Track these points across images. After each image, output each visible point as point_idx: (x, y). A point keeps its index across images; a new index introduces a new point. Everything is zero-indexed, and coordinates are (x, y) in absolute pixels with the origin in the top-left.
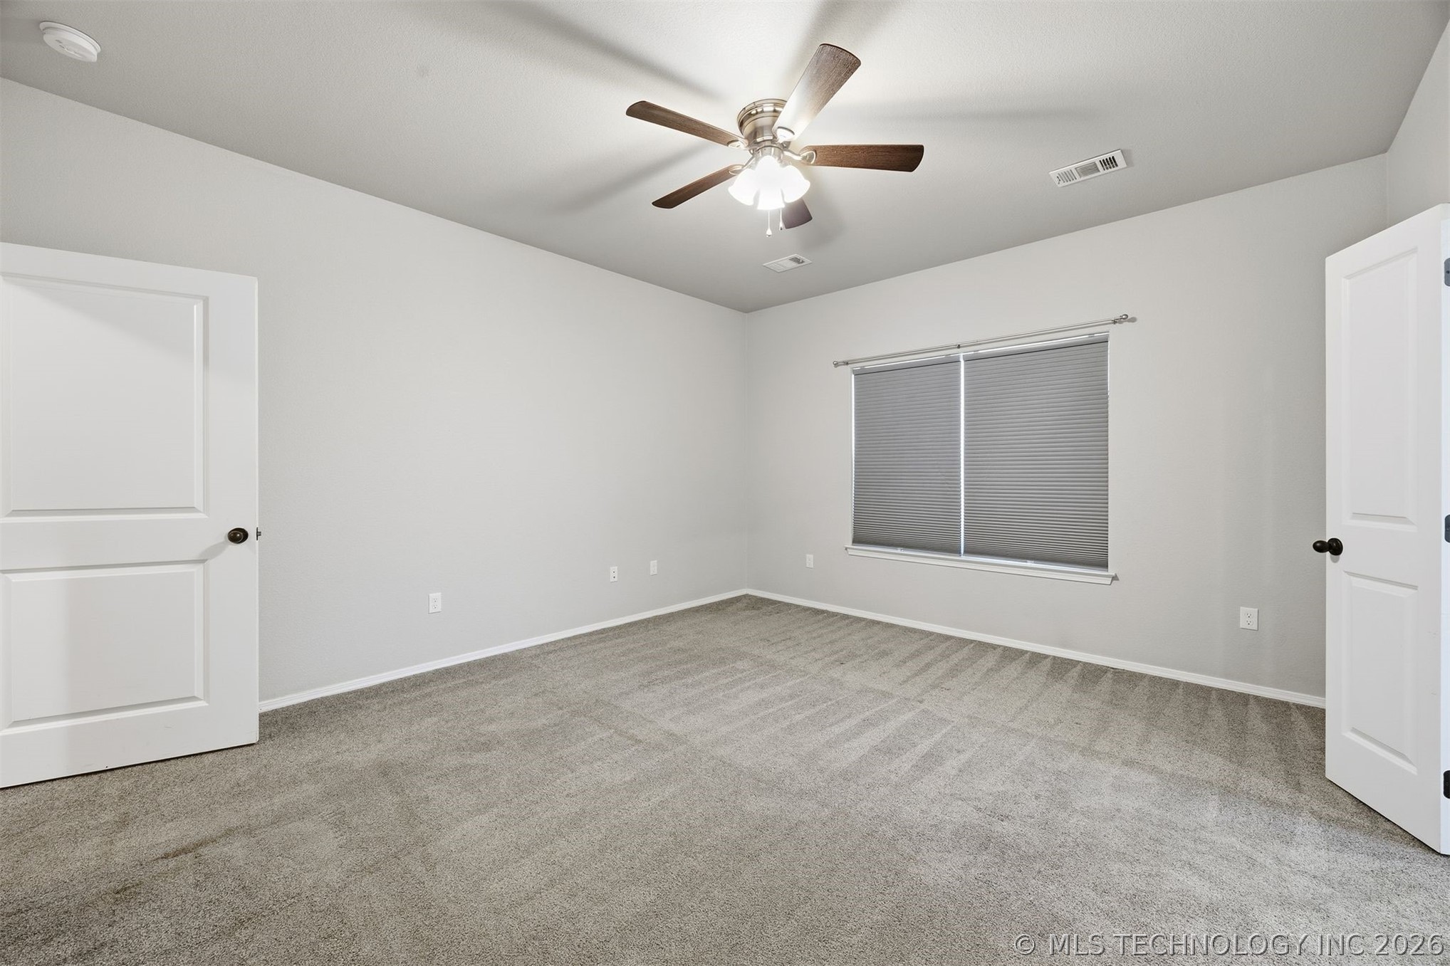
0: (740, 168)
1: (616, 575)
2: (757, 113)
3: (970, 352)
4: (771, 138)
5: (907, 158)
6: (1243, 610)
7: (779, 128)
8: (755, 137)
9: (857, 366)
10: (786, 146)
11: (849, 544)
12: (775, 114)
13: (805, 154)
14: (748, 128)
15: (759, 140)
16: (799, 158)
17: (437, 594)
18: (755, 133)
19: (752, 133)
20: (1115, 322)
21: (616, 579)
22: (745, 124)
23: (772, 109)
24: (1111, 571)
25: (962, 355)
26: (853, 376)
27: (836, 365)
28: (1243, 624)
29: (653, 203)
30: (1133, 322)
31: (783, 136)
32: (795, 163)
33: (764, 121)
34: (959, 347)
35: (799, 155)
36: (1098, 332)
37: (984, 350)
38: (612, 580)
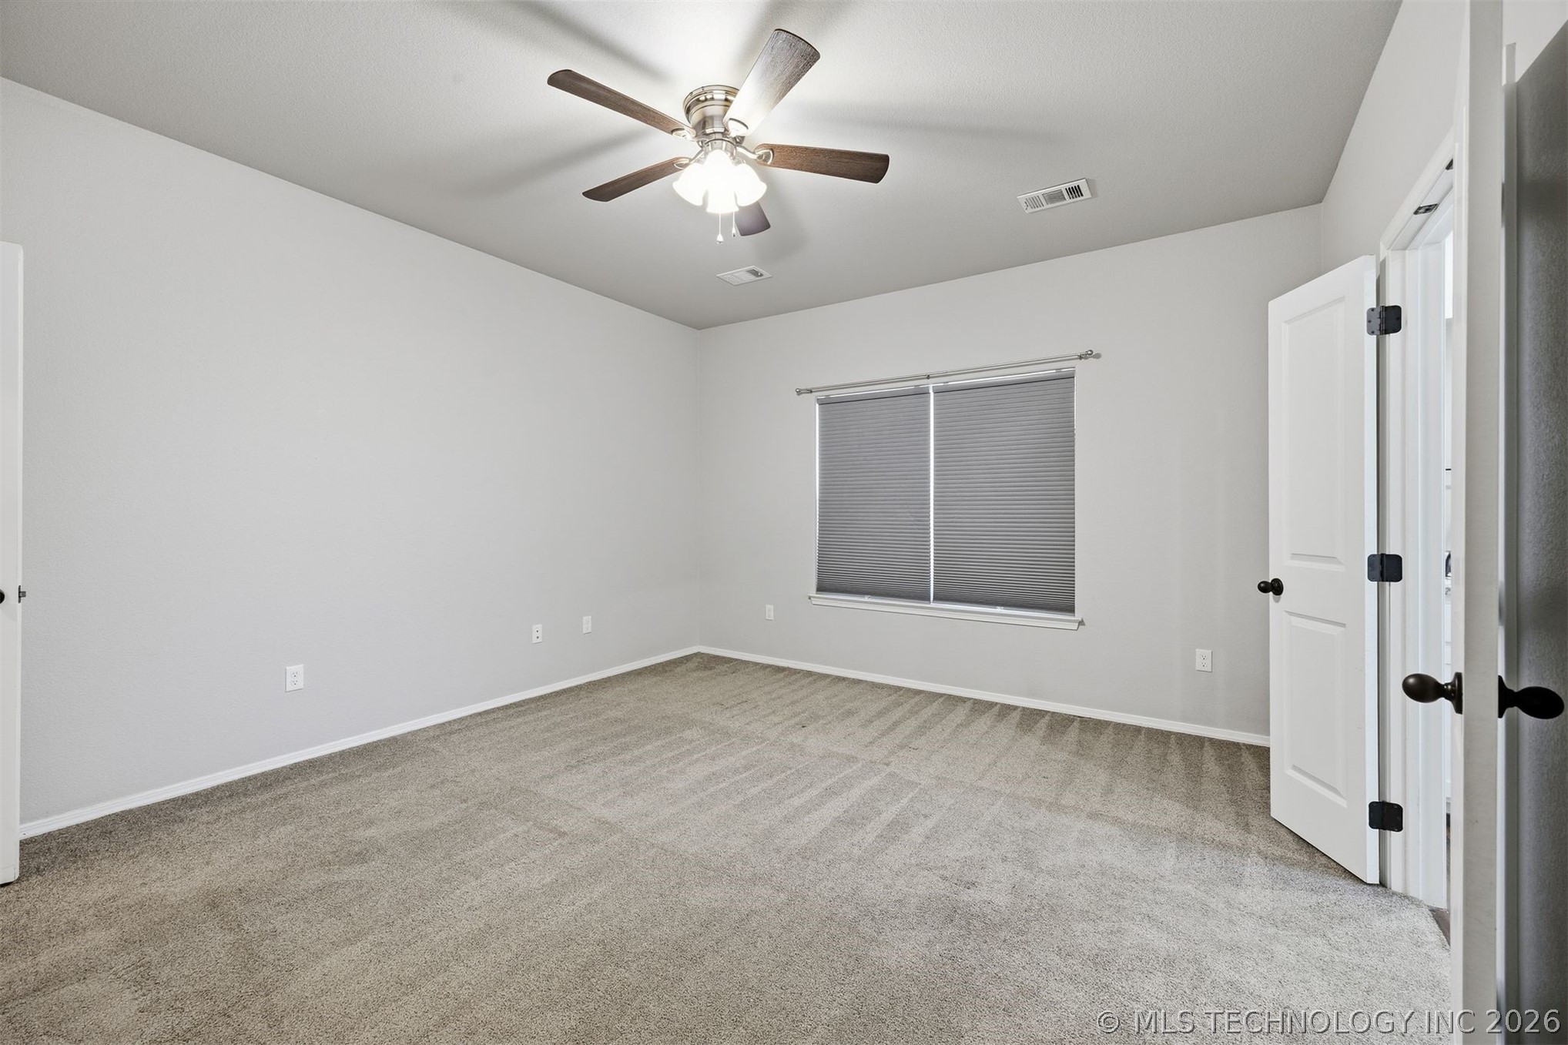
0: (687, 161)
1: (540, 634)
2: (706, 100)
3: (939, 383)
4: (722, 130)
5: (872, 168)
6: (1199, 651)
7: (731, 119)
8: (704, 127)
9: (822, 395)
10: (739, 141)
11: (813, 592)
12: (727, 103)
13: (760, 153)
14: (696, 117)
15: (708, 131)
16: (754, 157)
17: (297, 666)
18: (704, 123)
19: (699, 122)
20: (1081, 357)
21: (539, 640)
22: (693, 111)
23: (723, 97)
24: (1078, 616)
25: (931, 386)
26: (817, 405)
27: (799, 393)
28: (1198, 667)
29: (584, 194)
30: (1098, 358)
31: (735, 130)
32: (749, 162)
33: (713, 110)
34: (928, 377)
35: (754, 153)
36: (1065, 367)
37: (955, 382)
38: (535, 640)
